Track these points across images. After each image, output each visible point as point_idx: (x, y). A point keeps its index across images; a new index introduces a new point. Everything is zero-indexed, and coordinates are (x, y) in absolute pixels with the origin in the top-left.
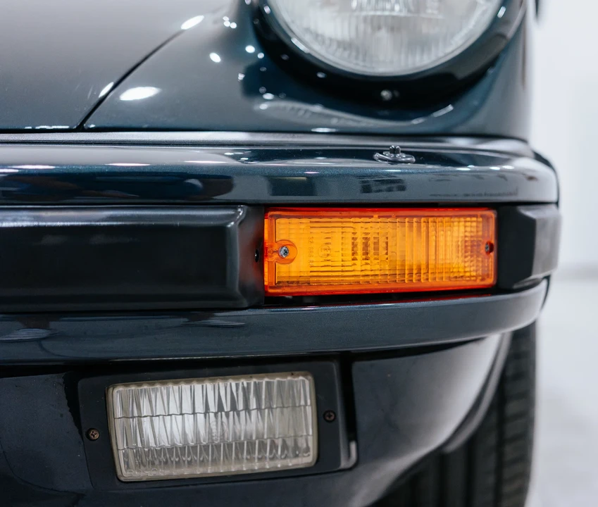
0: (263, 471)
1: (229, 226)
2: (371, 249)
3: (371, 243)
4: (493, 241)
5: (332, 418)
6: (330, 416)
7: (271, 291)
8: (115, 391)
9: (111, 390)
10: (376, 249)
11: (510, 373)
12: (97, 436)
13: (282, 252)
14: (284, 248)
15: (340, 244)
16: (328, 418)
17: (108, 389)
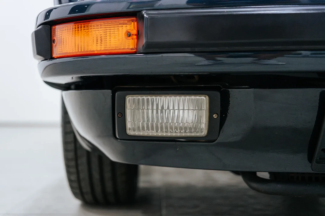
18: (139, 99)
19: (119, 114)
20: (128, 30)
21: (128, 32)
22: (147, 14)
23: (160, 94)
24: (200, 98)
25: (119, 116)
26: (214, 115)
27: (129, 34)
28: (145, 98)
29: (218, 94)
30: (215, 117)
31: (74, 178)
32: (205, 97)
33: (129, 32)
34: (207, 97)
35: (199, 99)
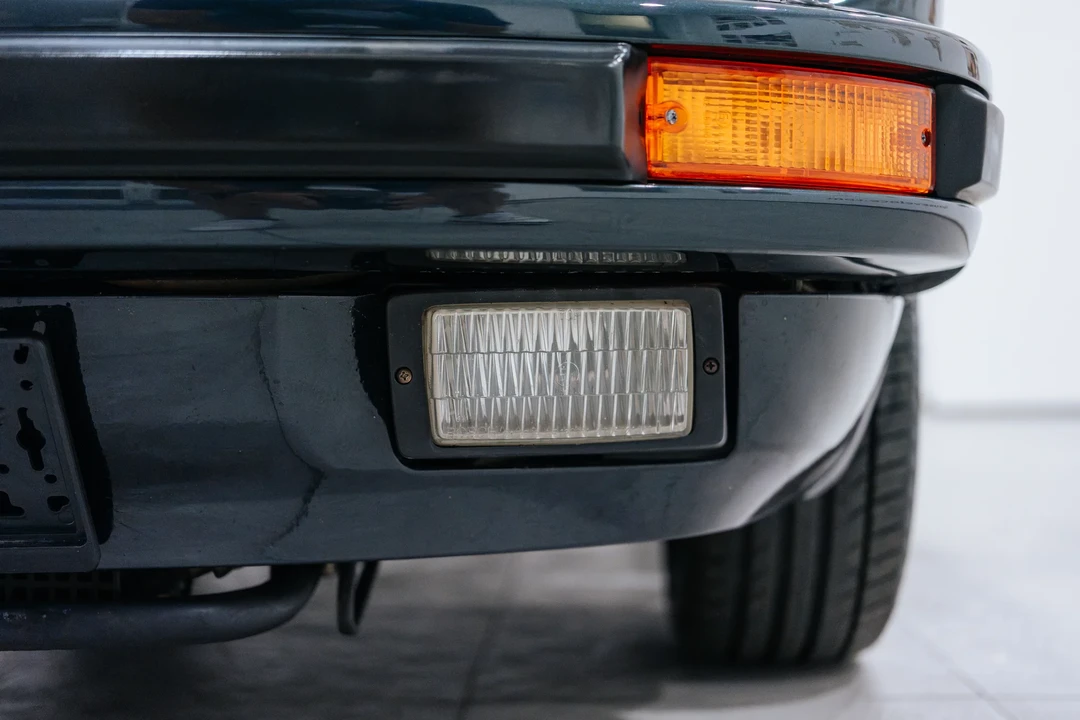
0: (623, 440)
1: (611, 65)
2: (772, 136)
3: (772, 129)
4: (930, 130)
5: (715, 369)
6: (711, 366)
7: (653, 169)
8: (436, 315)
9: (429, 314)
10: (778, 138)
11: (885, 402)
12: (409, 379)
13: (670, 117)
14: (672, 111)
15: (731, 128)
16: (708, 369)
17: (426, 315)
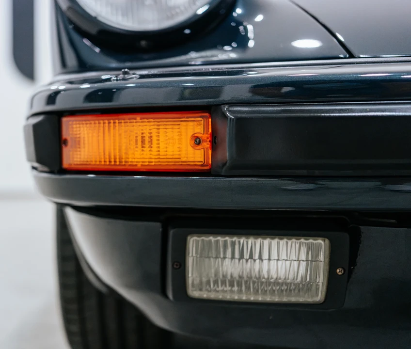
18: (210, 241)
19: (176, 263)
20: (195, 133)
21: (195, 136)
22: (232, 112)
23: (248, 235)
24: (315, 242)
25: (175, 266)
26: (338, 271)
27: (198, 140)
28: (220, 239)
29: (346, 236)
30: (340, 273)
31: (75, 328)
32: (324, 241)
33: (197, 137)
34: (327, 241)
35: (313, 243)
